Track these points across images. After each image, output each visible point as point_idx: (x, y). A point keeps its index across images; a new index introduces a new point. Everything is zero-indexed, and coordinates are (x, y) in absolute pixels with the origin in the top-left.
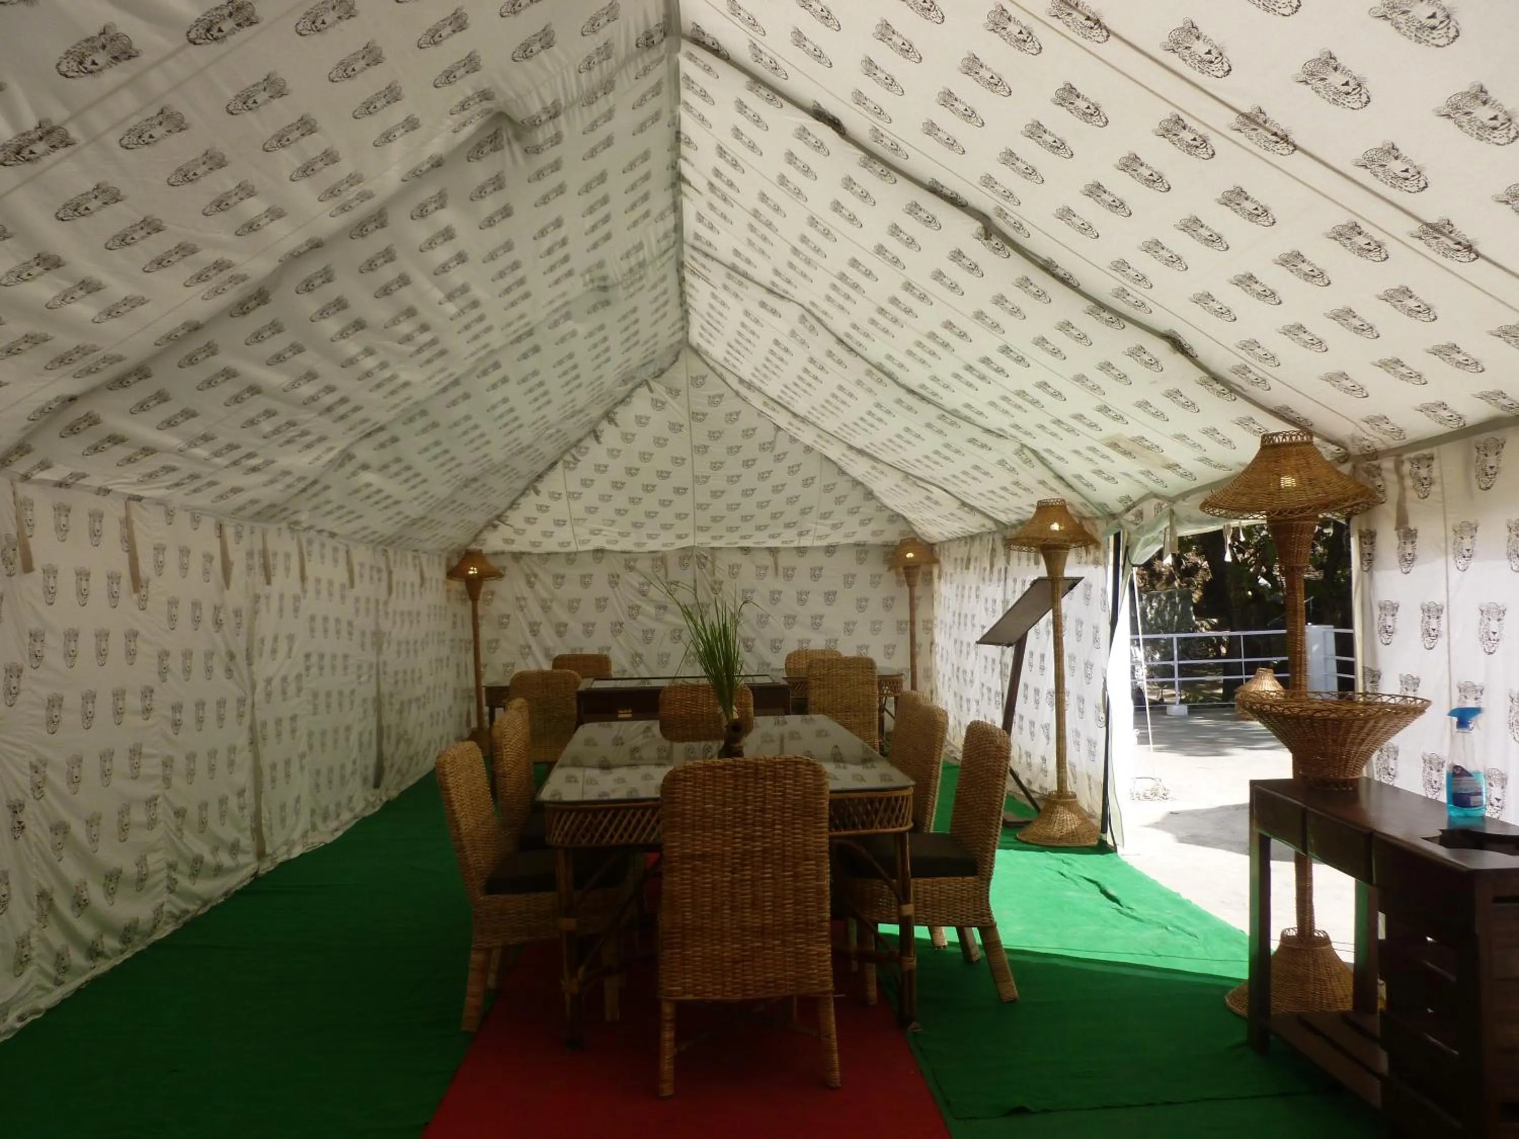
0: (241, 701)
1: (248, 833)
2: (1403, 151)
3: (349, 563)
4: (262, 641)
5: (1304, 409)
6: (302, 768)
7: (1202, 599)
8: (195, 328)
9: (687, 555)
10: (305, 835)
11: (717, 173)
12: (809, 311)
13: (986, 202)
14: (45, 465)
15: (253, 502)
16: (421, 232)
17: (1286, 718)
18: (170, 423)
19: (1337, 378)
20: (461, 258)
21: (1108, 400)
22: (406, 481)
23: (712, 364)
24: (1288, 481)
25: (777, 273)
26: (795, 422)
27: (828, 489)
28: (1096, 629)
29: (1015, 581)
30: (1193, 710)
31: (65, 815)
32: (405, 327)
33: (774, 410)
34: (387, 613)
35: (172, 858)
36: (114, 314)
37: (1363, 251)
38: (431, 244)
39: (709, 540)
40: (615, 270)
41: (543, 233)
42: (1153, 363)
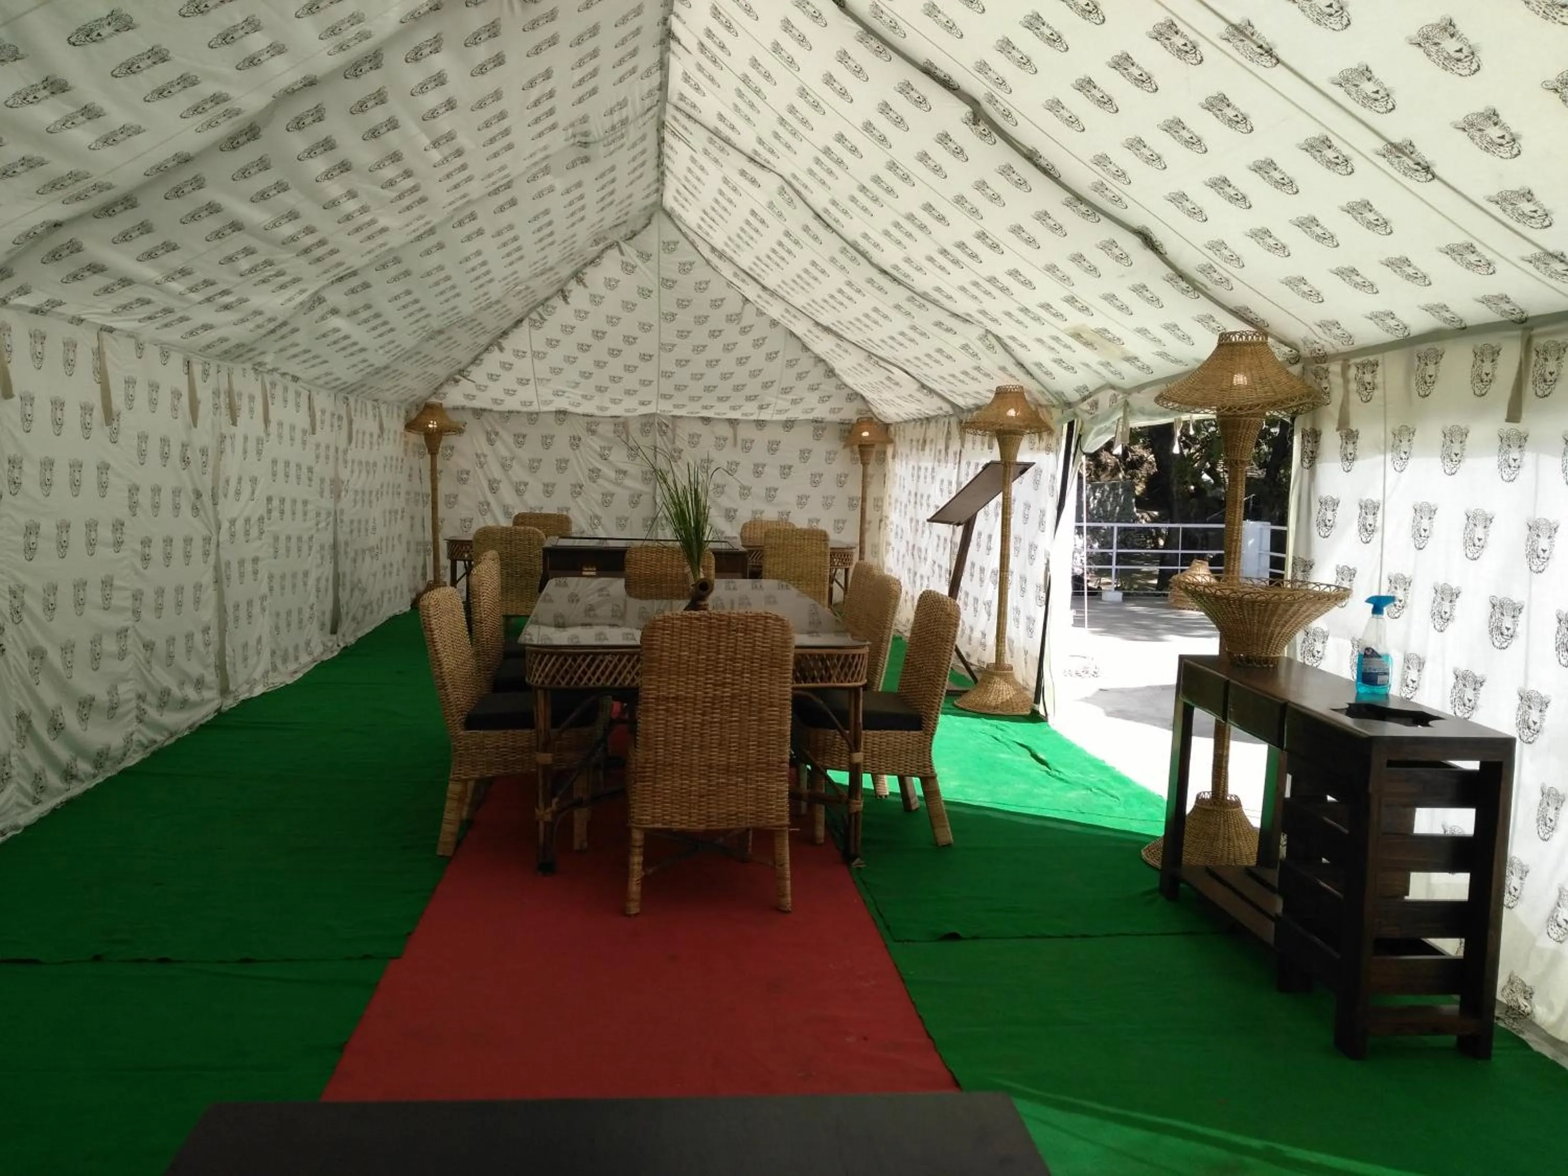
0: (207, 540)
1: (212, 670)
2: (1376, 73)
3: (311, 408)
4: (227, 481)
5: (1262, 310)
6: (263, 609)
7: (1144, 492)
8: (185, 160)
9: (649, 422)
10: (266, 674)
11: (709, 33)
12: (790, 184)
13: (977, 87)
14: (24, 290)
15: (223, 340)
16: (414, 75)
17: (1217, 598)
18: (150, 255)
19: (1296, 283)
20: (450, 105)
21: (1076, 291)
22: (374, 329)
23: (684, 229)
24: (1240, 379)
25: (760, 141)
26: (765, 296)
27: (791, 364)
28: (1043, 513)
29: (969, 464)
30: (1127, 597)
31: (42, 642)
32: (390, 172)
33: (743, 281)
34: (346, 462)
35: (141, 689)
36: (110, 141)
37: (1332, 164)
38: (423, 88)
39: (671, 408)
40: (598, 126)
41: (532, 84)
42: (1122, 258)
